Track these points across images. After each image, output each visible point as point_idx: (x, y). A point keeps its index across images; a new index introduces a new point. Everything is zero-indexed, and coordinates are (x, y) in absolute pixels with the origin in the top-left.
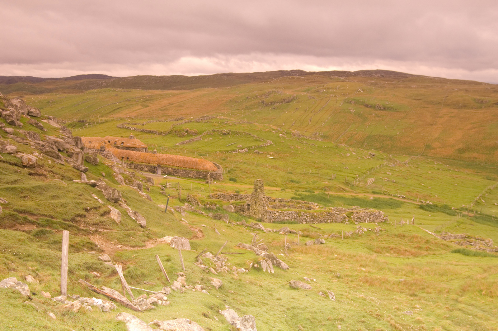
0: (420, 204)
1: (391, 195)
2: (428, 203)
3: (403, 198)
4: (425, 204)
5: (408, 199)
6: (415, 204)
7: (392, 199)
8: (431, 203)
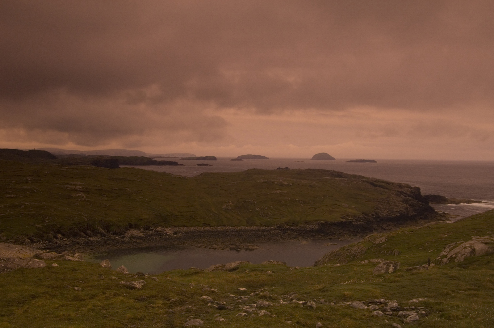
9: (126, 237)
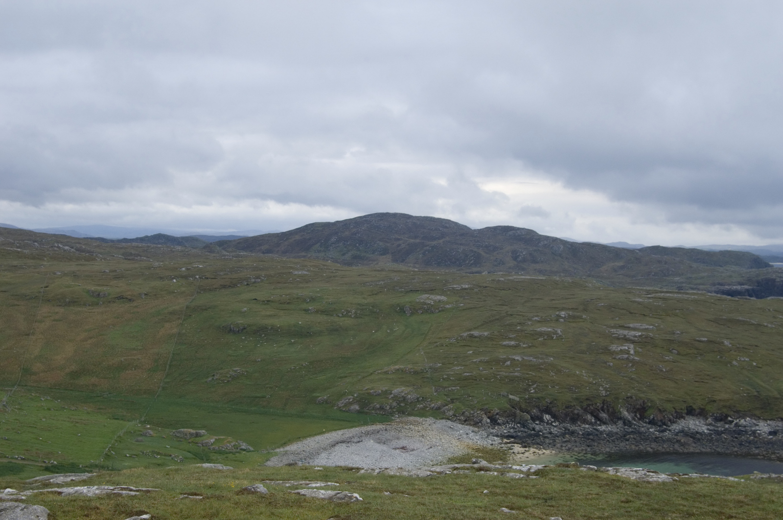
0: (44, 465)
1: (8, 457)
2: (53, 463)
3: (23, 459)
4: (50, 465)
5: (28, 460)
6: (38, 466)
7: (11, 462)
8: (55, 462)
9: (670, 430)
